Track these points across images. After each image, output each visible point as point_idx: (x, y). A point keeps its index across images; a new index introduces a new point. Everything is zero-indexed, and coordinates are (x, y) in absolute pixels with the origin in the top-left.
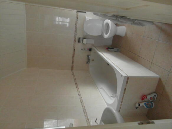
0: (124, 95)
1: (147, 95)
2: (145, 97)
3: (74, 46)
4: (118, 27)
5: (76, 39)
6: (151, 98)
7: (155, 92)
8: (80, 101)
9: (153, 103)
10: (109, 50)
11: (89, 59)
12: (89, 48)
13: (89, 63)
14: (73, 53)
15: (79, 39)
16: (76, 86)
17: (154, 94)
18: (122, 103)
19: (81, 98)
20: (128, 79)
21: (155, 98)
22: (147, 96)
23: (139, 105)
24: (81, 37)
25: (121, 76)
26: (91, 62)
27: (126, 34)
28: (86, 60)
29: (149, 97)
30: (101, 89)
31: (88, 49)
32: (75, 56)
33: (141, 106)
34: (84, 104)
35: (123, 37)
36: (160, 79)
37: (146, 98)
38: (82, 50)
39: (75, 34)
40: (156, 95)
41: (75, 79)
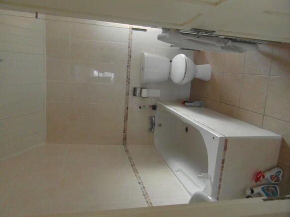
0: (222, 174)
1: (264, 172)
2: (260, 177)
3: (127, 103)
4: (198, 65)
5: (129, 90)
6: (271, 177)
7: (277, 166)
8: (142, 193)
9: (277, 186)
10: (186, 104)
11: (152, 124)
12: (152, 104)
13: (152, 130)
14: (125, 114)
15: (135, 90)
16: (133, 169)
17: (277, 170)
18: (219, 188)
19: (144, 187)
20: (226, 142)
21: (280, 176)
22: (264, 174)
23: (252, 191)
24: (138, 86)
25: (214, 138)
26: (156, 128)
27: (212, 75)
28: (148, 126)
29: (267, 175)
30: (177, 171)
31: (149, 106)
32: (128, 119)
33: (255, 193)
34: (150, 198)
35: (209, 81)
36: (283, 141)
37: (263, 177)
38: (140, 108)
39: (127, 82)
40: (281, 170)
41: (130, 158)
